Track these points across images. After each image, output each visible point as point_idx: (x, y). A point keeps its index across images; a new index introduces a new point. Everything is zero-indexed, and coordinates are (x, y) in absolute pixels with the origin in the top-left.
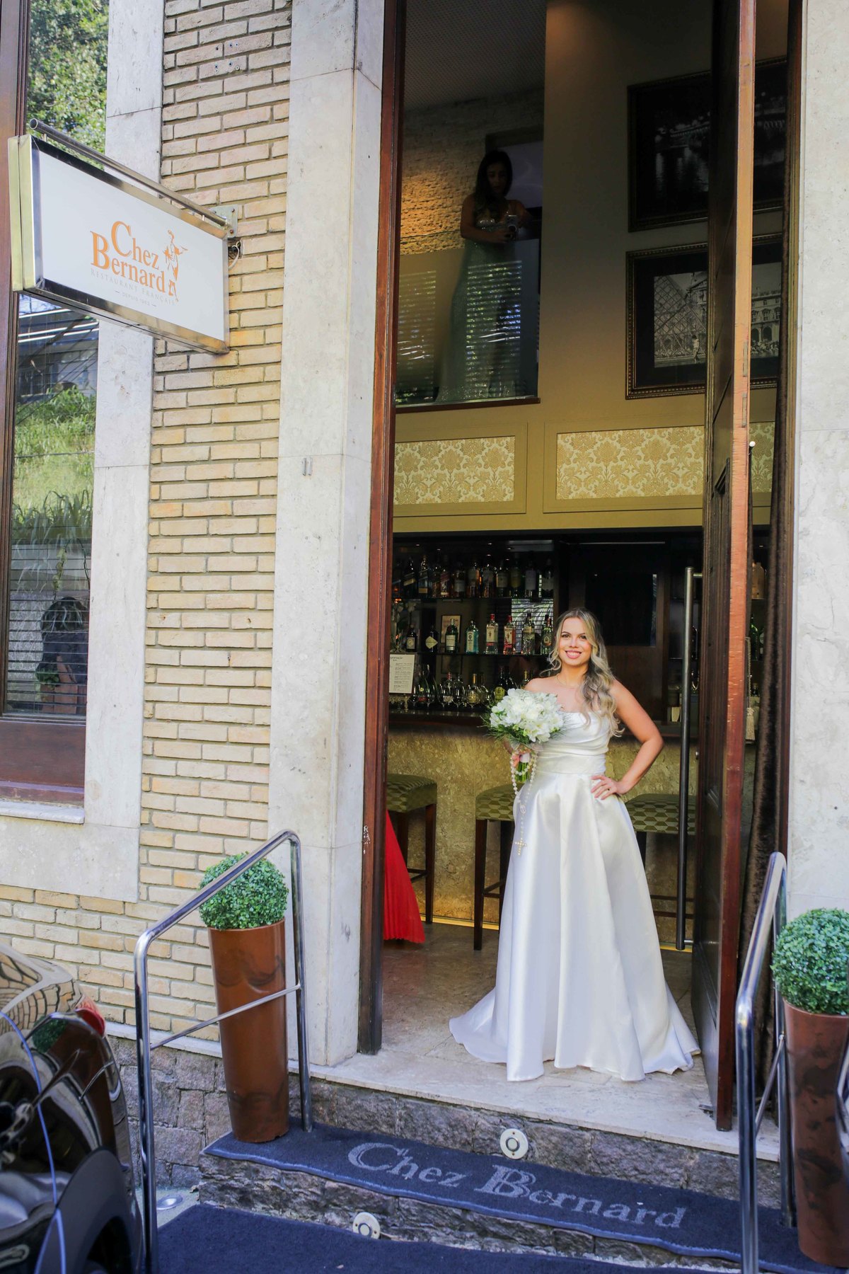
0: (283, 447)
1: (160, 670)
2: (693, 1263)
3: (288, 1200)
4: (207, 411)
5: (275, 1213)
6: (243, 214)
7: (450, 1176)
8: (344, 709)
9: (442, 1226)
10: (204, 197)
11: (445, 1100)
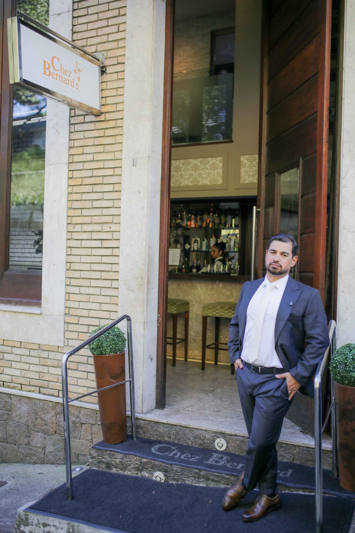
0: (124, 154)
1: (73, 249)
2: (295, 491)
3: (126, 467)
4: (92, 140)
5: (121, 472)
6: (107, 56)
7: (194, 457)
8: (150, 264)
9: (191, 477)
10: (91, 49)
11: (192, 427)
